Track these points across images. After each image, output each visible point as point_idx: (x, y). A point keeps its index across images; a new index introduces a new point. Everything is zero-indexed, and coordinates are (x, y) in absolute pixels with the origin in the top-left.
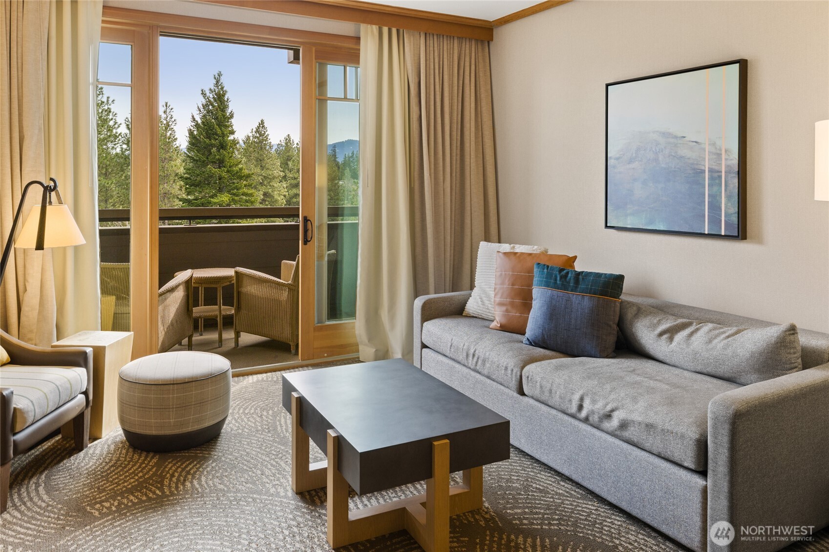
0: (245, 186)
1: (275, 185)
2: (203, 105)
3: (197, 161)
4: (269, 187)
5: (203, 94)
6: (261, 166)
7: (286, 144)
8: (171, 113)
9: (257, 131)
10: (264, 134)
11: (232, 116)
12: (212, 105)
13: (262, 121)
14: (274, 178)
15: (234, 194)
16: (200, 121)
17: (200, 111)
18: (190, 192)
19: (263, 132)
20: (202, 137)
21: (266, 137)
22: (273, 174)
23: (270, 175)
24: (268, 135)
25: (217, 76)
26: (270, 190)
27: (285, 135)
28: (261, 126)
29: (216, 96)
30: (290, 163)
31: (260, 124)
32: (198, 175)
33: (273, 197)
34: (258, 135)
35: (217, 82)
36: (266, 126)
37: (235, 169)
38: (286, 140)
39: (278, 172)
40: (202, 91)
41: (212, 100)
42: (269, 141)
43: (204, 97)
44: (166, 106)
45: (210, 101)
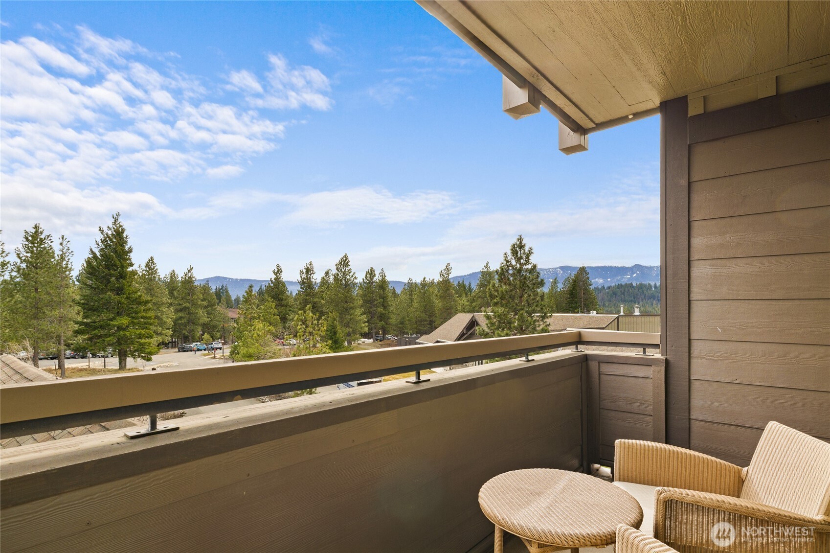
0: (144, 310)
1: (164, 310)
2: (101, 240)
3: (95, 289)
4: (158, 311)
5: (101, 230)
6: (151, 295)
7: (171, 277)
8: (68, 245)
9: (147, 266)
10: (154, 268)
11: (130, 251)
12: (111, 240)
13: (152, 258)
14: (163, 304)
15: (133, 318)
16: (98, 254)
17: (98, 245)
18: (88, 316)
19: (152, 267)
20: (101, 267)
21: (155, 271)
22: (162, 301)
23: (159, 302)
24: (157, 269)
25: (115, 216)
26: (159, 314)
27: (171, 270)
28: (151, 262)
29: (114, 233)
30: (175, 293)
31: (149, 260)
32: (96, 301)
33: (162, 319)
34: (147, 269)
35: (116, 221)
36: (155, 262)
37: (134, 296)
38: (171, 274)
39: (166, 299)
40: (100, 227)
41: (111, 236)
42: (158, 274)
43: (102, 233)
44: (63, 238)
45: (108, 236)
